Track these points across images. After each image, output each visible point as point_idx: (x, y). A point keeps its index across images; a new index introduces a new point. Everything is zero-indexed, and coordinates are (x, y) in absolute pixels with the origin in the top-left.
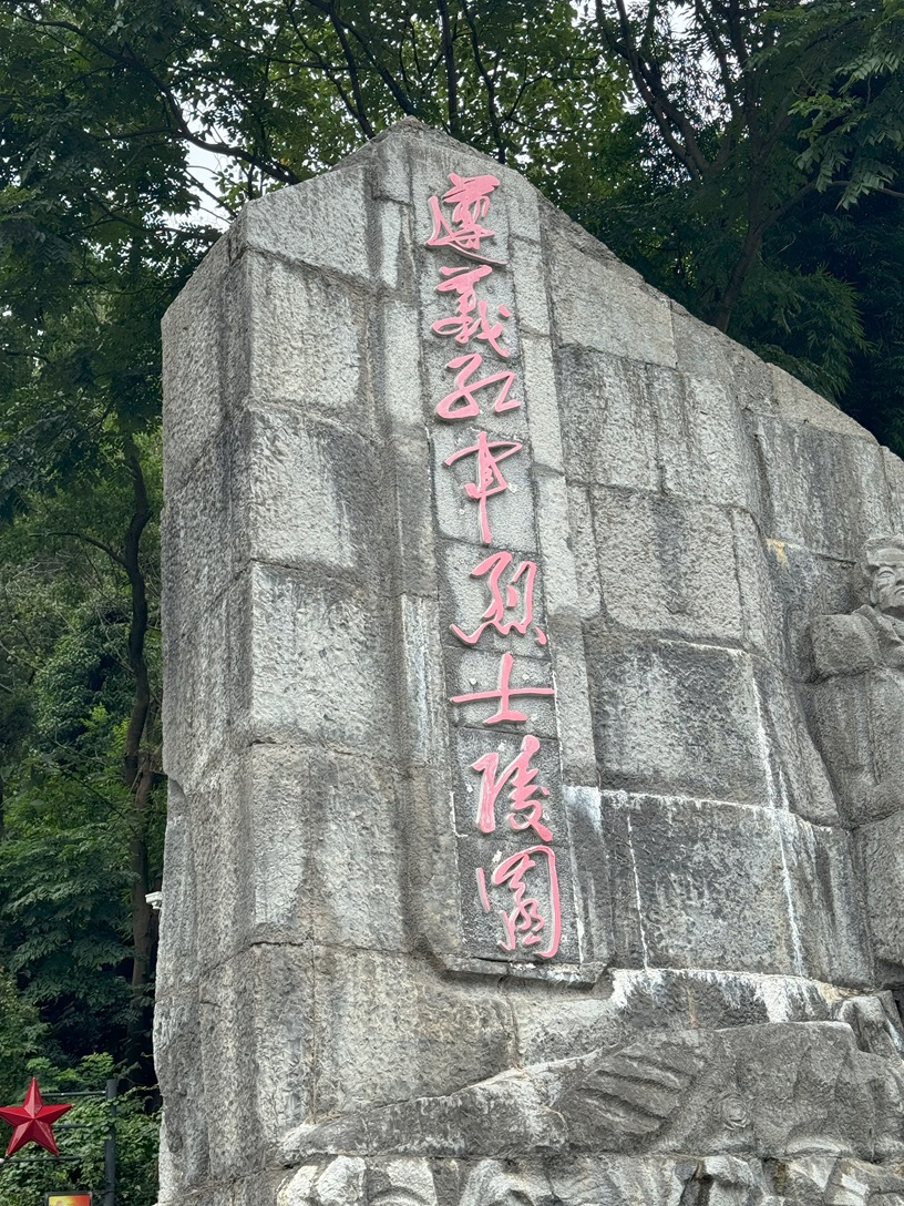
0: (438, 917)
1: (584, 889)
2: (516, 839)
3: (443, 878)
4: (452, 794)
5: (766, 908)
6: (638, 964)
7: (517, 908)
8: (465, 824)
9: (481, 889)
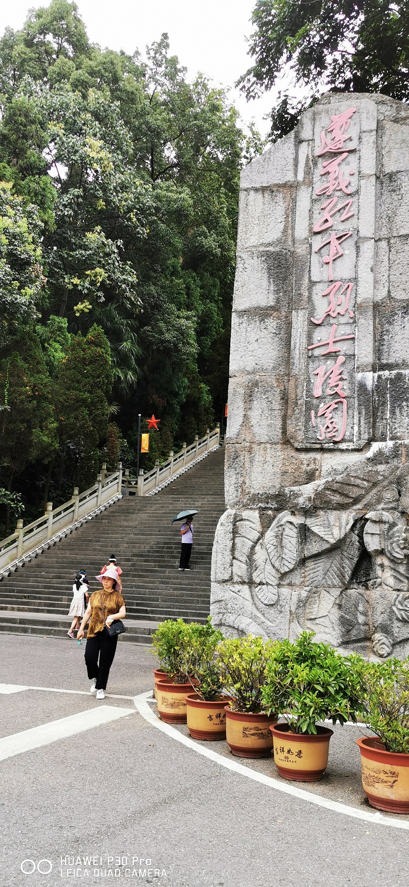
0: (294, 430)
1: (359, 413)
2: (331, 397)
3: (298, 416)
4: (305, 384)
6: (384, 440)
7: (328, 423)
8: (310, 395)
9: (313, 418)
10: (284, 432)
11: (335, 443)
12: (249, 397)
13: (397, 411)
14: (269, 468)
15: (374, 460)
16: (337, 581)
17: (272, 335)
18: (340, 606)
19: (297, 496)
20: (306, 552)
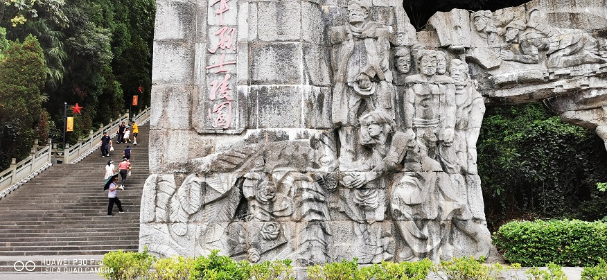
0: (197, 121)
1: (239, 111)
2: (221, 100)
3: (200, 112)
4: (204, 91)
5: (295, 112)
6: (255, 128)
7: (219, 117)
8: (207, 98)
9: (210, 113)
10: (190, 122)
11: (224, 129)
12: (166, 99)
13: (263, 110)
14: (180, 146)
15: (249, 141)
16: (226, 218)
17: (181, 58)
18: (228, 233)
19: (199, 164)
20: (205, 200)
